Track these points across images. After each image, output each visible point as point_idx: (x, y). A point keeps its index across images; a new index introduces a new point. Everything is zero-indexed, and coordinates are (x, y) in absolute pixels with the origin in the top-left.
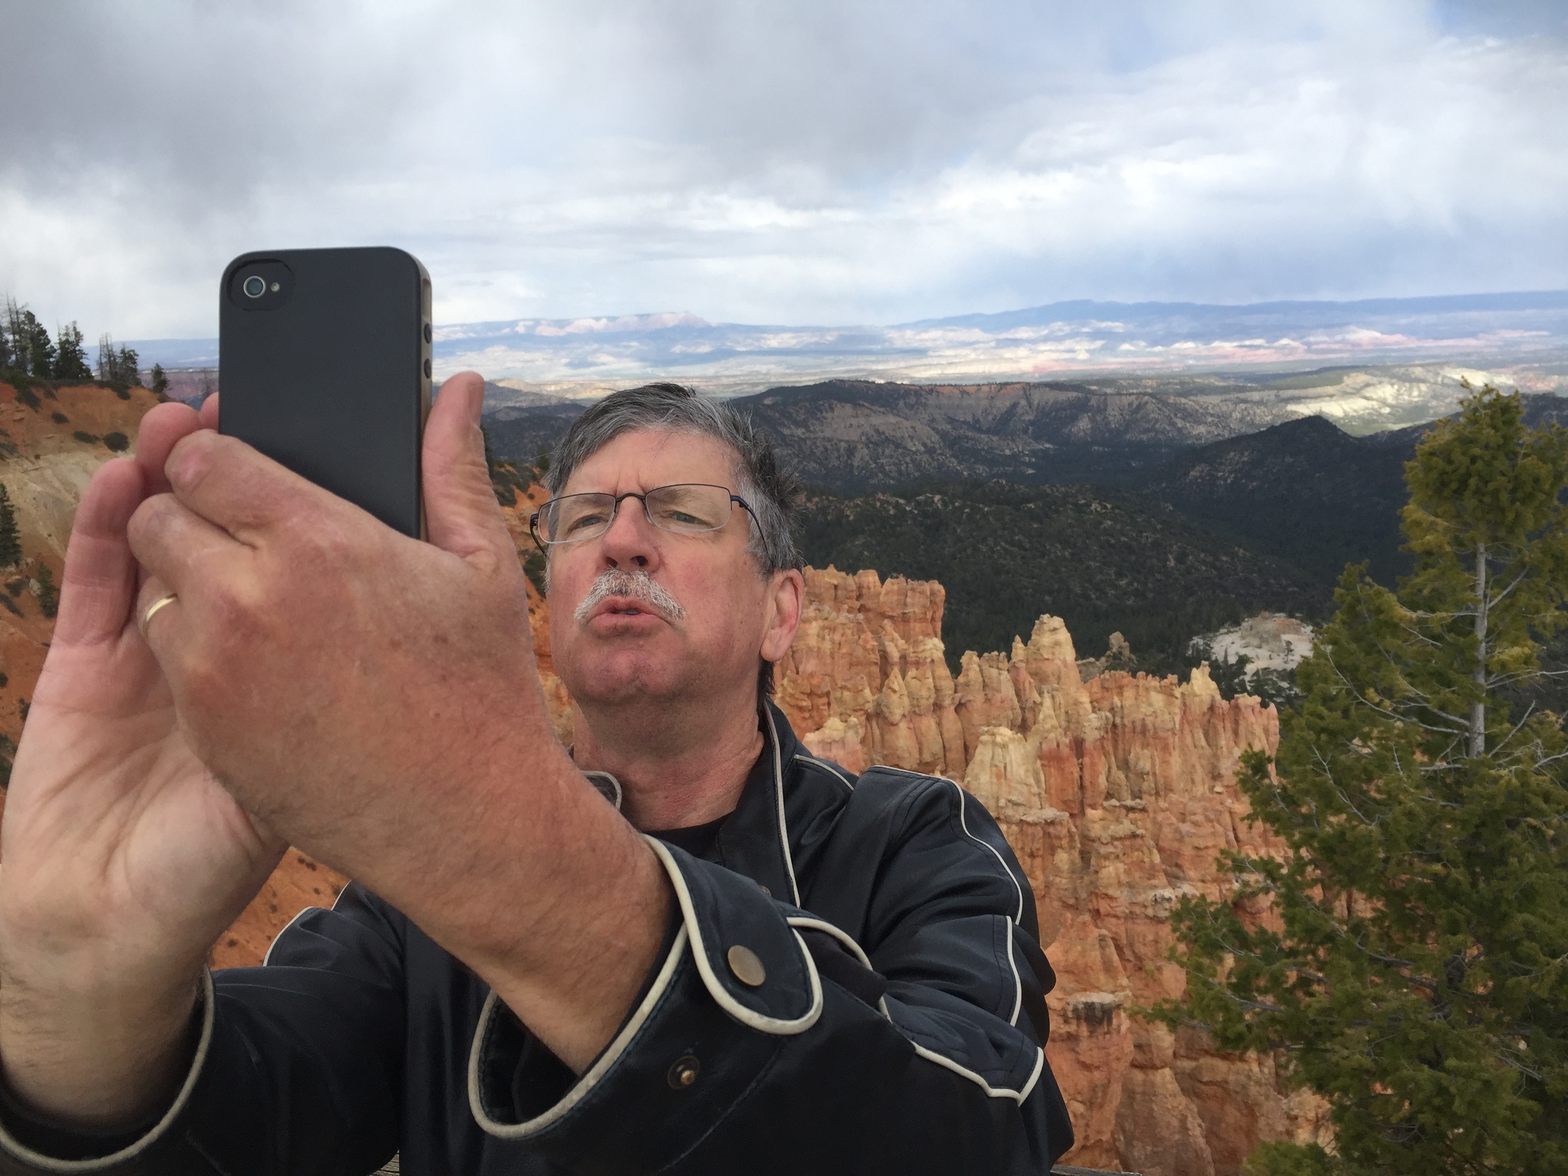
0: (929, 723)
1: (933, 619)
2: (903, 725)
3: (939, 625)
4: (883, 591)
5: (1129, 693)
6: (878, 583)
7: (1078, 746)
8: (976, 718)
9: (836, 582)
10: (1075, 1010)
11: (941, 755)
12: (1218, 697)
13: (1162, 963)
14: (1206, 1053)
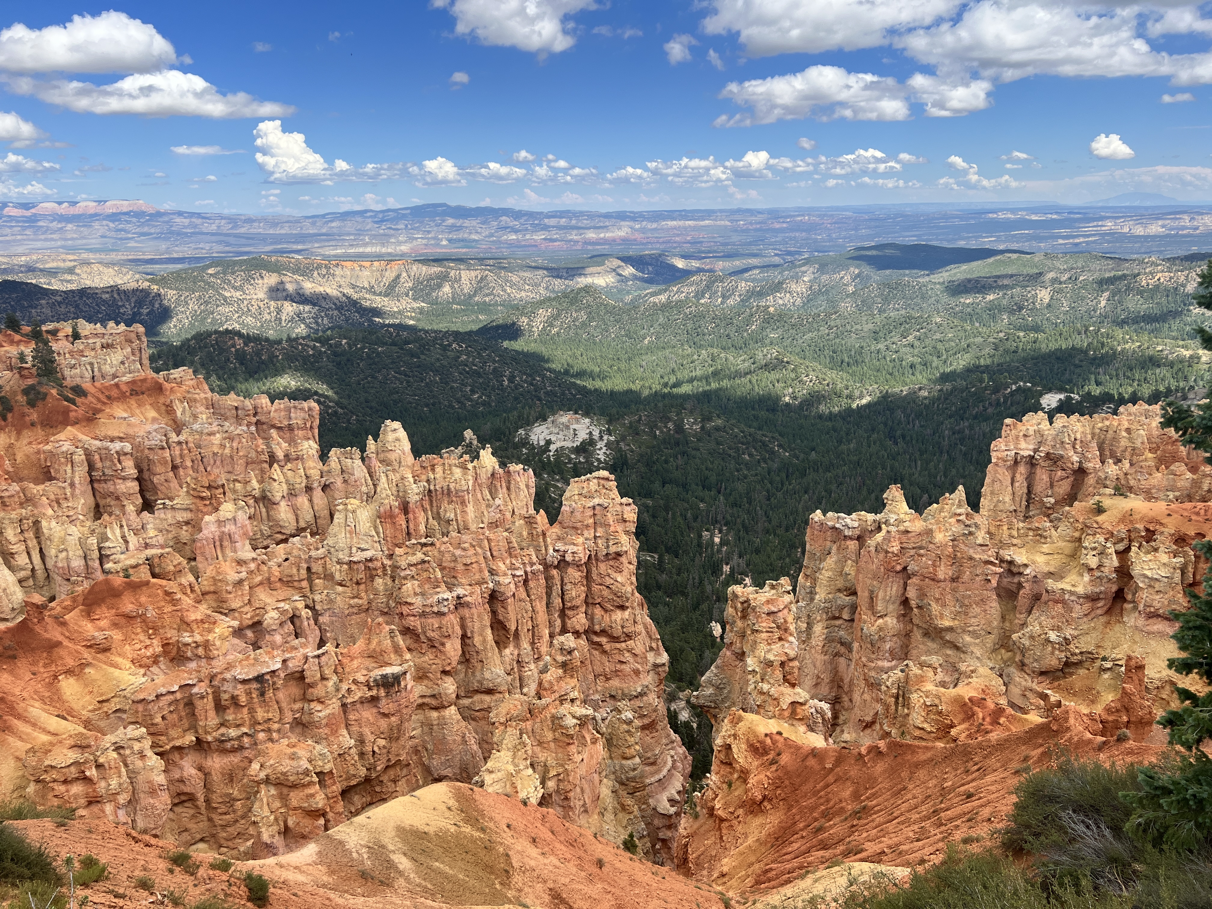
0: (303, 501)
1: (311, 427)
2: (283, 503)
3: (316, 431)
4: (273, 409)
5: (439, 469)
6: (269, 404)
7: (405, 507)
8: (337, 494)
9: (236, 404)
10: (375, 680)
11: (313, 522)
12: (497, 467)
13: (445, 640)
14: (477, 692)
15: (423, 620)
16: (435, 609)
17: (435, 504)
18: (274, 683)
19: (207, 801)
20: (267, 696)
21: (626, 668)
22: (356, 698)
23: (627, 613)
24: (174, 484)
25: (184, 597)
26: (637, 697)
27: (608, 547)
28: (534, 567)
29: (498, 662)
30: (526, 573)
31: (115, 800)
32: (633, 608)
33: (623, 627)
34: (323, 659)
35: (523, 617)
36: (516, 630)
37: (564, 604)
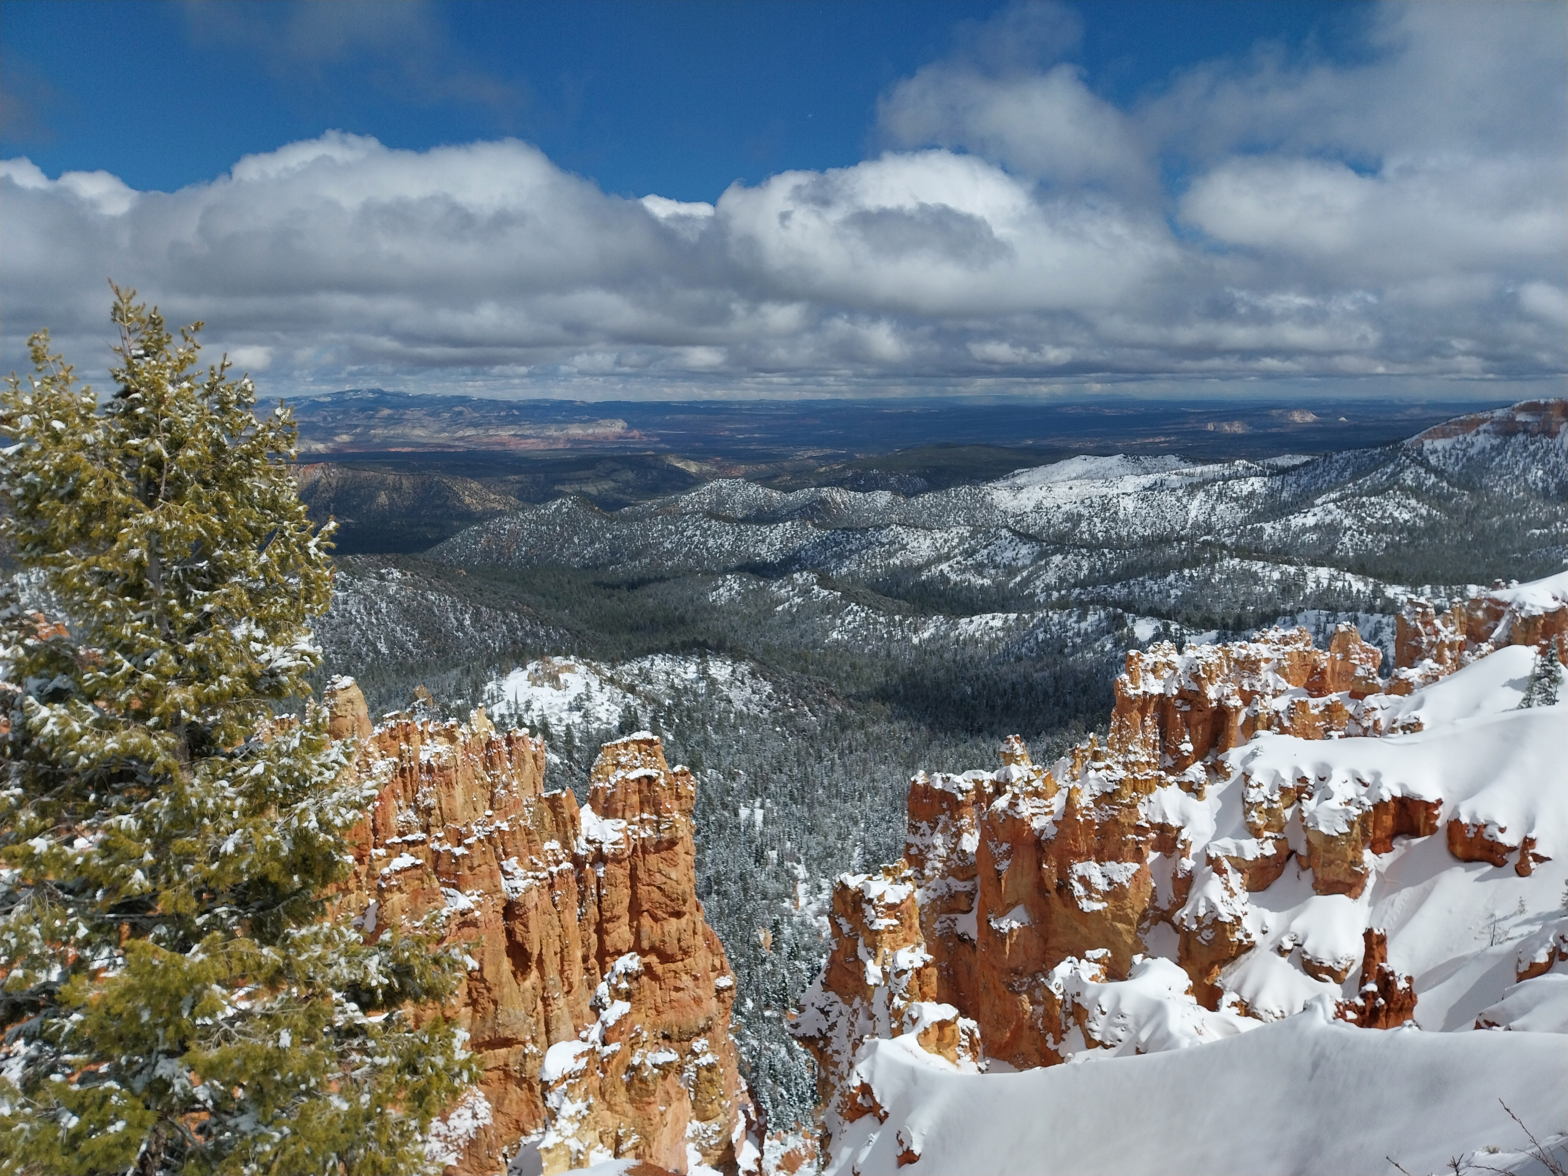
12: (493, 733)
14: (489, 1044)
21: (685, 996)
23: (684, 920)
27: (658, 833)
28: (562, 866)
29: (516, 999)
30: (551, 874)
32: (691, 914)
33: (679, 940)
35: (548, 935)
36: (540, 954)
37: (601, 915)
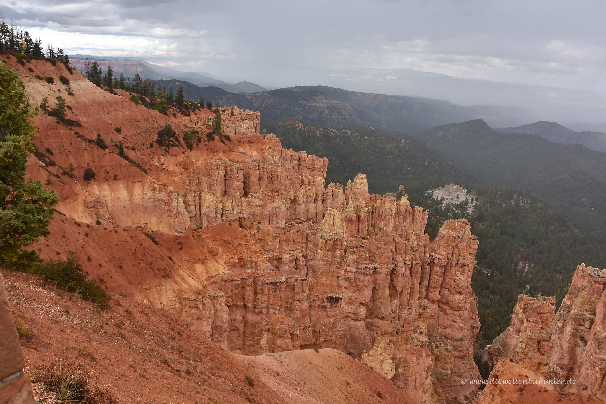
0: (311, 206)
1: (323, 171)
2: (303, 205)
3: (325, 173)
4: (307, 159)
5: (379, 202)
6: (306, 156)
7: (358, 218)
8: (329, 205)
9: (291, 154)
10: (327, 298)
11: (315, 216)
12: (409, 206)
13: (364, 288)
14: (376, 317)
15: (356, 275)
16: (363, 272)
17: (374, 220)
18: (281, 288)
19: (244, 332)
20: (277, 293)
21: (456, 325)
22: (316, 305)
23: (462, 297)
24: (257, 187)
25: (251, 239)
26: (458, 341)
27: (458, 260)
28: (417, 262)
29: (389, 305)
30: (412, 264)
31: (207, 320)
32: (466, 295)
33: (458, 303)
34: (305, 282)
35: (406, 286)
36: (402, 292)
37: (429, 284)
